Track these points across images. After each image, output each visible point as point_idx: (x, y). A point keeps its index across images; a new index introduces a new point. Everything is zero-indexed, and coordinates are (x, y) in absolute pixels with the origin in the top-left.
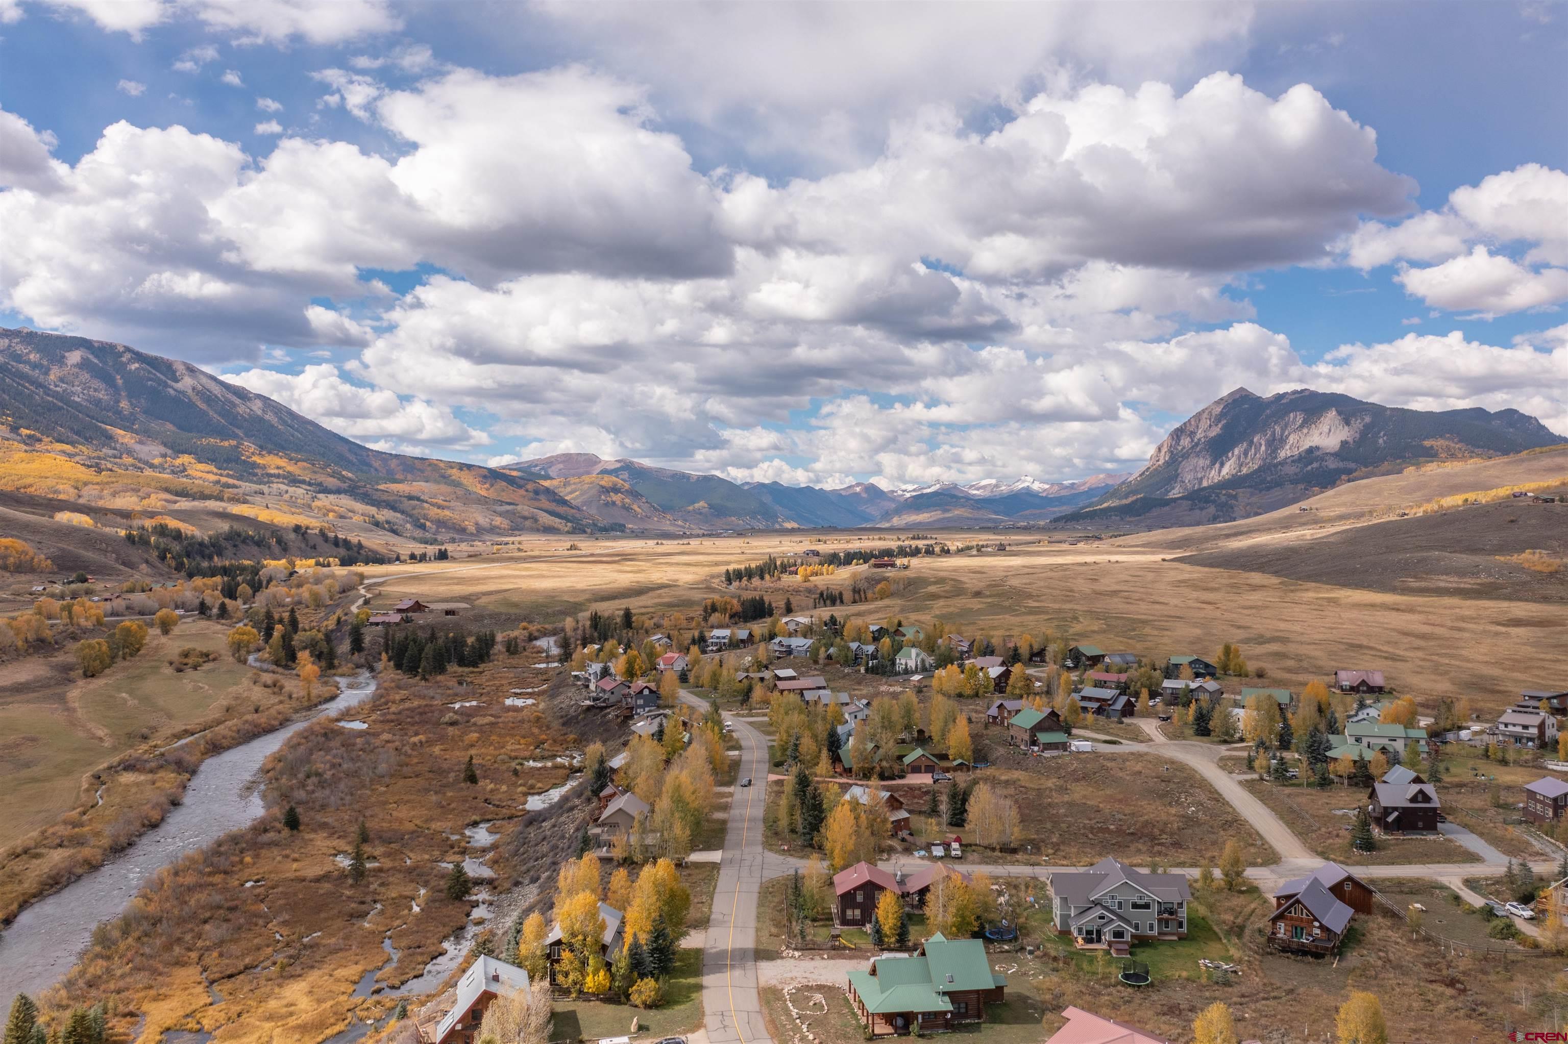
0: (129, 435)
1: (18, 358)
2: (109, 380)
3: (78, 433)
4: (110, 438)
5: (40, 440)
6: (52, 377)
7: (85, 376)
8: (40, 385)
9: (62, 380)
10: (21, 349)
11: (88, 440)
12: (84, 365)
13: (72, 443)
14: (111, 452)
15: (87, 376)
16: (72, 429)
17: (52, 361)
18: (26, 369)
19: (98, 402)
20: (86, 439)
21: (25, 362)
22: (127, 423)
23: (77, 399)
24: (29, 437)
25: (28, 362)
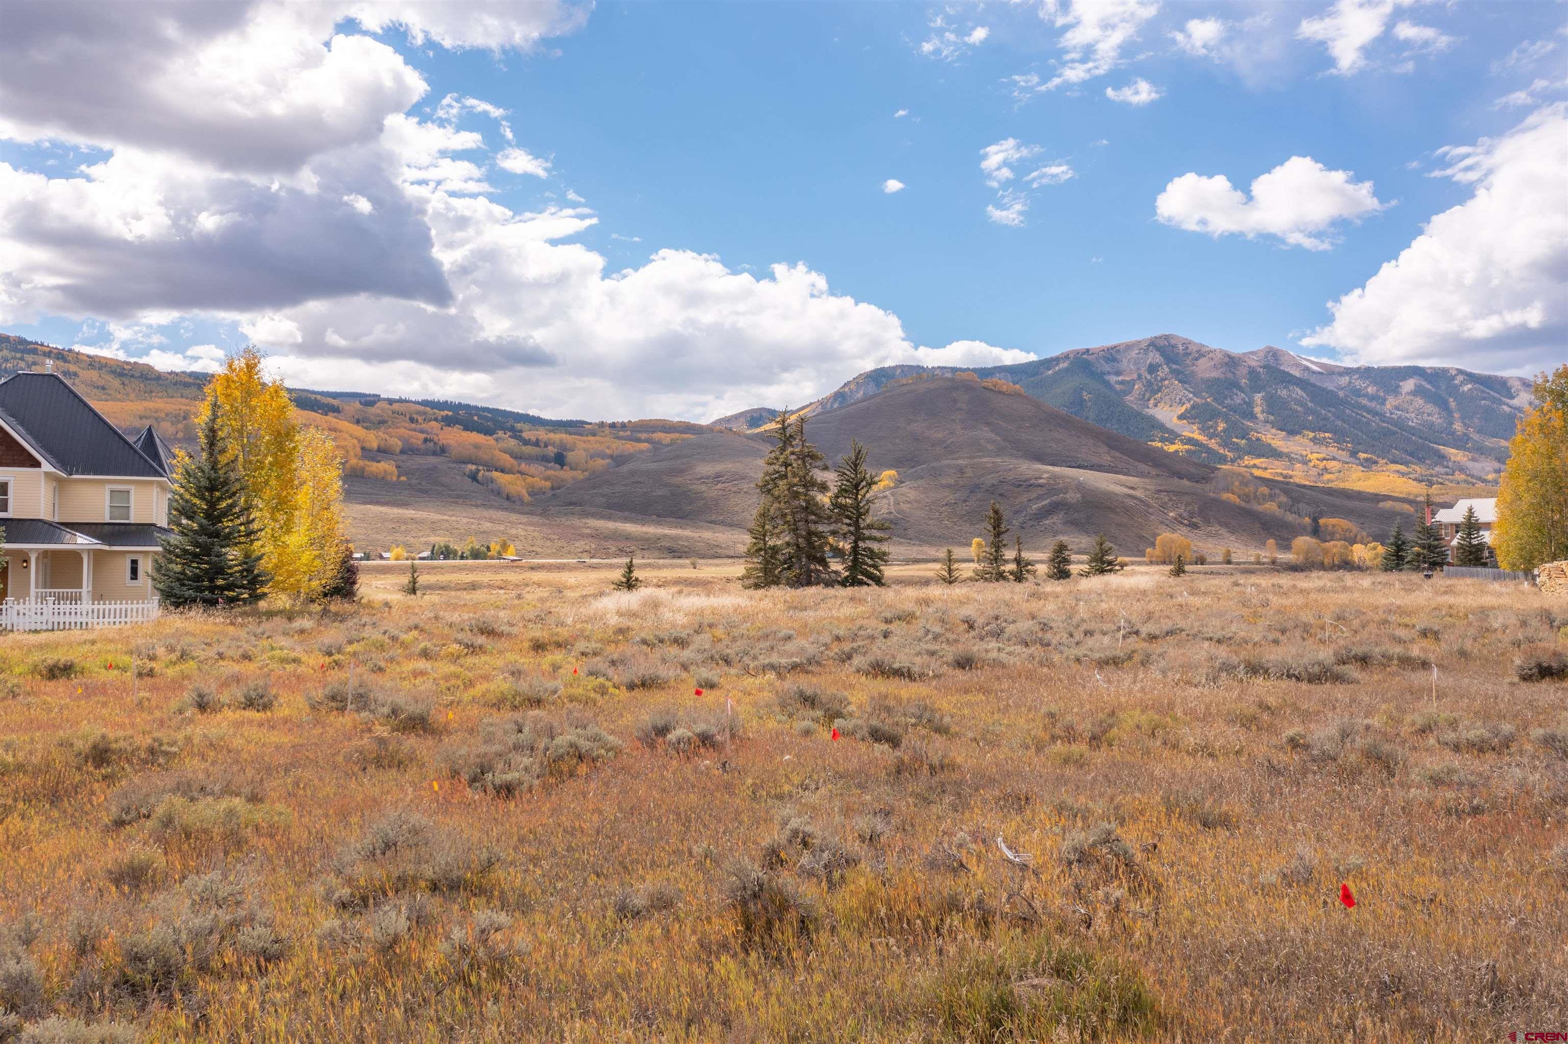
0: (1461, 453)
1: (1358, 392)
2: (1443, 405)
3: (1411, 454)
4: (1443, 457)
5: (1376, 462)
6: (1388, 406)
7: (1419, 402)
8: (1376, 414)
9: (1397, 408)
10: (1359, 383)
11: (1421, 460)
12: (1418, 392)
13: (1406, 463)
14: (1443, 470)
15: (1421, 402)
16: (1406, 451)
17: (1388, 392)
18: (1365, 402)
19: (1431, 426)
20: (1419, 459)
21: (1364, 396)
22: (1460, 443)
23: (1410, 423)
24: (1367, 460)
25: (1366, 395)
